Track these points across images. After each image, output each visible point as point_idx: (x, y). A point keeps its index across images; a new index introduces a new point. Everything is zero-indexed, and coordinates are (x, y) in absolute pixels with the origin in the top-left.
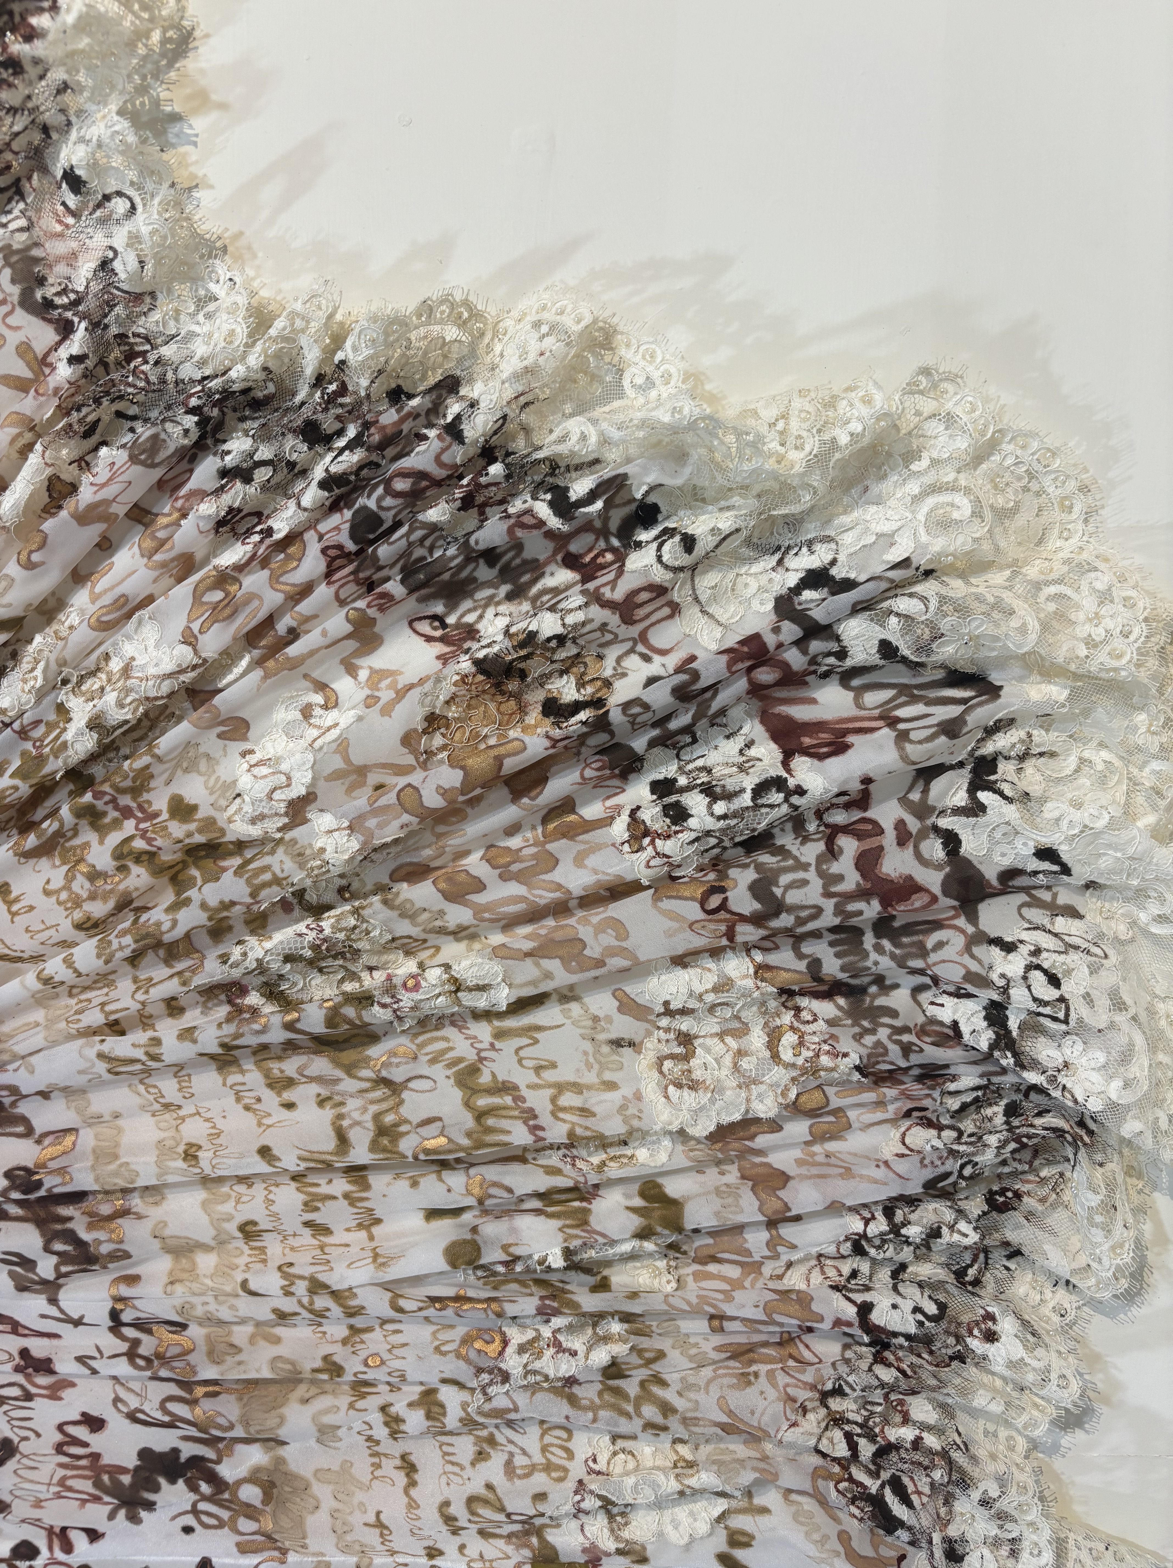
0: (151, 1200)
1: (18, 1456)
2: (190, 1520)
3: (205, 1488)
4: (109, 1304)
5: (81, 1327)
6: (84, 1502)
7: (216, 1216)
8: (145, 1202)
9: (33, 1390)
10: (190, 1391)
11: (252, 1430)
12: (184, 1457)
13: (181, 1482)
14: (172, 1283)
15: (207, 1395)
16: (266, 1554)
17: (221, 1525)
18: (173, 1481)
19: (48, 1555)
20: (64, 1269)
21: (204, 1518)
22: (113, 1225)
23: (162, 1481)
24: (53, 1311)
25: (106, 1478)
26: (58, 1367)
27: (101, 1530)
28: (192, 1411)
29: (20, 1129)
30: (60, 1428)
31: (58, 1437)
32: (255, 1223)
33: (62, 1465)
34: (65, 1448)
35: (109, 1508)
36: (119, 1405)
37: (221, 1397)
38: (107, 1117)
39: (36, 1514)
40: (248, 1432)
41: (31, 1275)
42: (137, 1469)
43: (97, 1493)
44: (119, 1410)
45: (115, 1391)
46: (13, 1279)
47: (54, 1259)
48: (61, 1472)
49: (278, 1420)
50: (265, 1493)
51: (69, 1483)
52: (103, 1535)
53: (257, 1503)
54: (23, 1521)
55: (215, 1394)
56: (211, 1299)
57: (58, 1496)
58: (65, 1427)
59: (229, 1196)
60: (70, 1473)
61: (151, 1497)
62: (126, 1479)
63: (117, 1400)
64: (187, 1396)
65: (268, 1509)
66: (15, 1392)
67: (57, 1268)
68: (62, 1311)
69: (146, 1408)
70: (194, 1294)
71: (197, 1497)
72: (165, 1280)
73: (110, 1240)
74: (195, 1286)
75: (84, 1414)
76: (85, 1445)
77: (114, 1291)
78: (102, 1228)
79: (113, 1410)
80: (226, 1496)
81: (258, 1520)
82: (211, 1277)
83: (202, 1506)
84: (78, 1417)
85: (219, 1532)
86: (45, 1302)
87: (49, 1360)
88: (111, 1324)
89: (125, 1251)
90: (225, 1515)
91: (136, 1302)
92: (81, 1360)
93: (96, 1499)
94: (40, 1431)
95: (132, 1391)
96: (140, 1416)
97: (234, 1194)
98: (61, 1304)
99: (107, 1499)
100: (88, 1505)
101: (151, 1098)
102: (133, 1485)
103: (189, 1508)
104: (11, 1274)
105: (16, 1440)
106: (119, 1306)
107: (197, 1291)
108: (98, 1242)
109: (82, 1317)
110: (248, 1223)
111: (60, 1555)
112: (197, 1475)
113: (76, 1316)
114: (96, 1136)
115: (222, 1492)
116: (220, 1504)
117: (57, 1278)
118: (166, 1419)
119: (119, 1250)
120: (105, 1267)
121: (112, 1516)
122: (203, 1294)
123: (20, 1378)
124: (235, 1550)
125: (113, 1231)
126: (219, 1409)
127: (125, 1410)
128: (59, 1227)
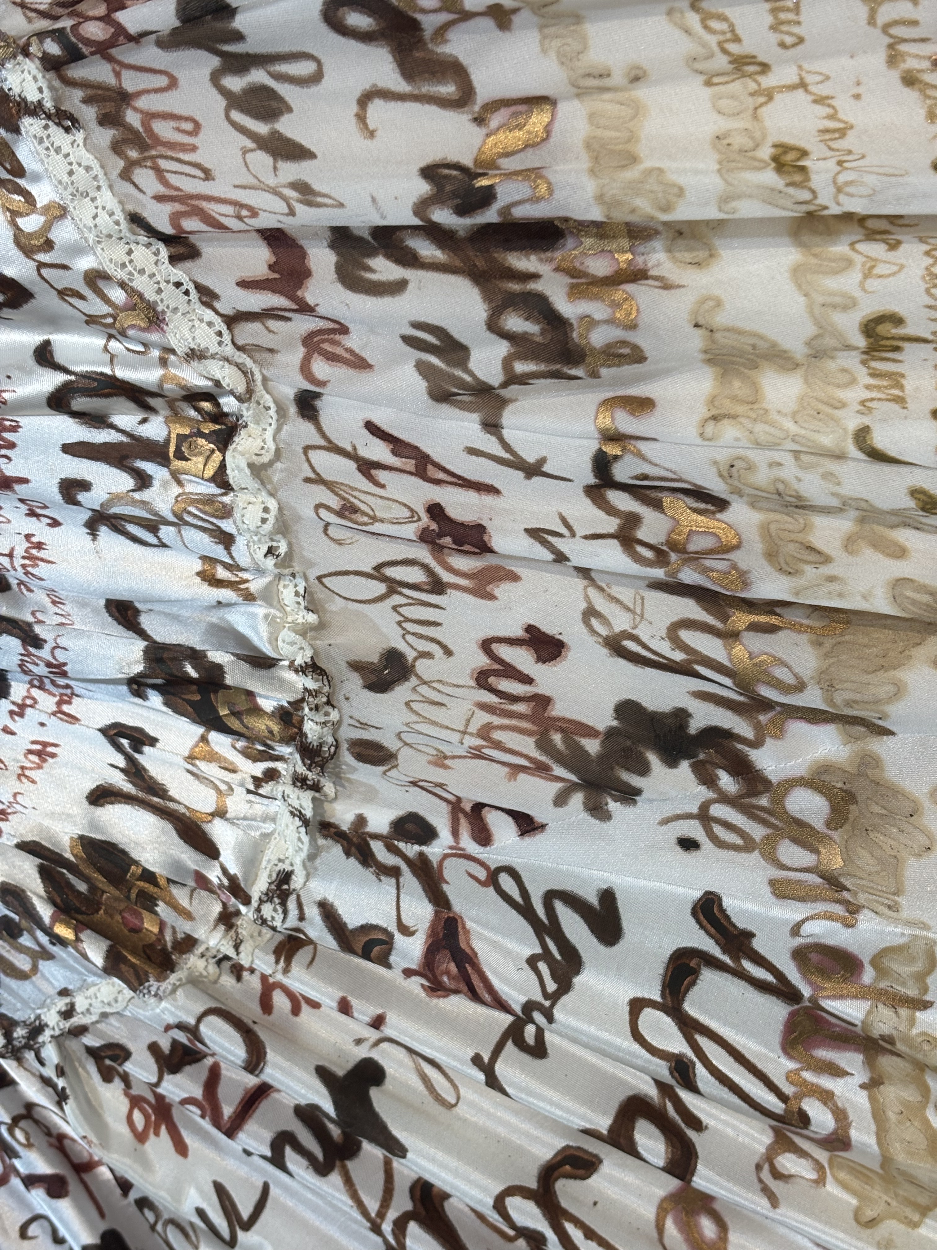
0: (688, 256)
1: (413, 681)
2: (694, 830)
3: (726, 781)
4: (593, 445)
5: (537, 480)
6: (516, 769)
7: (821, 299)
8: (675, 260)
9: (446, 577)
10: (725, 618)
11: (839, 698)
12: (695, 726)
13: (685, 766)
14: (715, 418)
15: (754, 627)
16: (821, 907)
17: (749, 845)
18: (671, 761)
19: (449, 840)
20: (520, 367)
21: (718, 830)
22: (618, 294)
23: (653, 758)
24: (492, 445)
25: (557, 738)
26: (497, 542)
27: (539, 817)
28: (729, 649)
29: (448, 89)
30: (486, 645)
31: (482, 661)
32: (897, 320)
33: (483, 707)
34: (492, 680)
35: (558, 786)
36: (594, 622)
37: (781, 634)
38: (618, 78)
39: (437, 775)
40: (830, 701)
41: (459, 373)
42: (611, 733)
43: (543, 758)
44: (593, 631)
45: (587, 598)
46: (425, 377)
47: (503, 348)
48: (483, 718)
49: (891, 689)
50: (835, 809)
51: (497, 735)
52: (543, 827)
53: (818, 823)
54: (414, 784)
55: (771, 629)
56: (787, 459)
57: (477, 754)
58: (494, 646)
59: (850, 263)
60: (497, 720)
61: (635, 781)
62: (592, 746)
63: (590, 613)
64: (718, 625)
65: (835, 835)
66: (415, 575)
67: (507, 364)
68: (506, 446)
69: (643, 633)
70: (758, 445)
71: (712, 795)
72: (703, 412)
73: (610, 322)
74: (760, 428)
75: (530, 629)
76: (528, 680)
77: (605, 421)
78: (596, 297)
79: (584, 630)
80: (764, 801)
81: (815, 851)
82: (794, 416)
83: (719, 811)
84: (519, 632)
85: (743, 857)
86: (477, 427)
87: (480, 529)
88: (592, 480)
89: (636, 348)
90: (757, 832)
91: (643, 446)
92: (535, 533)
93: (541, 769)
94: (451, 646)
95: (618, 601)
96: (630, 645)
97: (858, 260)
98: (506, 433)
99: (559, 771)
100: (522, 776)
101: (712, 40)
102: (602, 757)
103: (695, 810)
104: (422, 368)
105: (410, 655)
106: (612, 450)
107: (762, 438)
108: (589, 322)
109: (542, 461)
110: (881, 319)
111: (469, 845)
112: (717, 759)
113: (531, 458)
114: (592, 117)
115: (756, 794)
116: (749, 812)
117: (505, 385)
118: (678, 656)
119: (624, 343)
120: (594, 375)
121: (560, 800)
122: (773, 446)
123: (423, 554)
124: (767, 890)
125: (615, 305)
126: (780, 655)
127: (603, 631)
128: (515, 287)
